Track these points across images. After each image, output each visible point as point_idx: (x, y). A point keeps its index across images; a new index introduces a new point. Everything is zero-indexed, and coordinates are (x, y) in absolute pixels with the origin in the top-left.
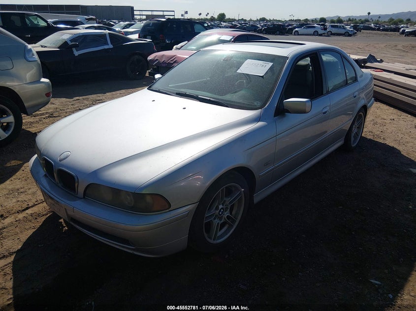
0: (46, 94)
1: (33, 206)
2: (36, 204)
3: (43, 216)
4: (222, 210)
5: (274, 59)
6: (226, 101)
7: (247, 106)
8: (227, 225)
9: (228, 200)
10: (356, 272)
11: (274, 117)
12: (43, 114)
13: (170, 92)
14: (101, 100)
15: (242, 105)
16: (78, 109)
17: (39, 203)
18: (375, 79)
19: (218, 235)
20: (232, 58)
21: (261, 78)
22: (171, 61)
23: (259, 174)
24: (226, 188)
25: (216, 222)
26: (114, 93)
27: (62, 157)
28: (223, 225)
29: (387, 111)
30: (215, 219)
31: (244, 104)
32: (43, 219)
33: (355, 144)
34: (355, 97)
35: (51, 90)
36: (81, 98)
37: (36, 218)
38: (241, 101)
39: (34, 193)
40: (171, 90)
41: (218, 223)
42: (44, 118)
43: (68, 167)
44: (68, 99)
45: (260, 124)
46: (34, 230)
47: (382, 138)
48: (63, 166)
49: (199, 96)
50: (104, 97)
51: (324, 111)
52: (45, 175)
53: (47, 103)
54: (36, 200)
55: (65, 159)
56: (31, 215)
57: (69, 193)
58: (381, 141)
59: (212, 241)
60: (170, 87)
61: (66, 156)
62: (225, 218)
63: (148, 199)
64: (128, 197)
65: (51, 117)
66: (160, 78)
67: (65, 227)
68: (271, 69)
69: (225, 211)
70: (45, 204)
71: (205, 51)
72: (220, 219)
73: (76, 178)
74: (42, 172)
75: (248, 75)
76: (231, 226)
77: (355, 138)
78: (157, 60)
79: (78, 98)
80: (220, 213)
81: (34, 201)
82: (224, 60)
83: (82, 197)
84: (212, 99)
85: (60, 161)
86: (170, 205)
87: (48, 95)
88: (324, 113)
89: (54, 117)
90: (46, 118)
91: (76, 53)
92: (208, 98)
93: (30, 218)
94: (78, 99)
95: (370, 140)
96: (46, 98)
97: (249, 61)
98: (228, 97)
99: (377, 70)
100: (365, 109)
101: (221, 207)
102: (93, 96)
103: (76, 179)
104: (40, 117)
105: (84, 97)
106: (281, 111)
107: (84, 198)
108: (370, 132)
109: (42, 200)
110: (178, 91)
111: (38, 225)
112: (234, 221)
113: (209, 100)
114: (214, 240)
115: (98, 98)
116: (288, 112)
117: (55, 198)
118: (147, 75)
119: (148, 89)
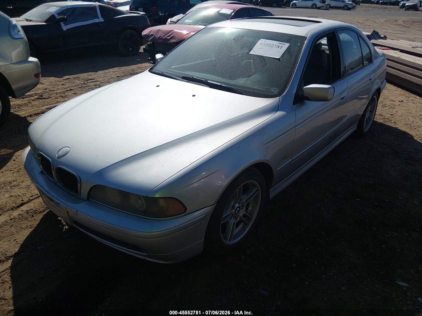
0: (35, 75)
1: (29, 202)
2: (32, 200)
3: (40, 213)
4: (238, 209)
5: (291, 39)
6: (238, 86)
7: (263, 93)
8: (243, 223)
9: (244, 198)
10: (381, 273)
11: (293, 105)
12: (31, 96)
13: (175, 75)
14: (93, 79)
15: (257, 92)
16: (69, 89)
17: (35, 199)
18: (388, 59)
19: (234, 234)
20: (243, 37)
21: (277, 60)
22: (168, 36)
23: (277, 168)
24: (243, 186)
25: (233, 221)
26: (106, 71)
27: (61, 153)
28: (238, 224)
29: (394, 91)
30: (230, 219)
31: (259, 90)
32: (41, 216)
33: (367, 129)
34: (370, 80)
35: (40, 71)
36: (71, 77)
37: (33, 216)
38: (256, 87)
39: (28, 187)
40: (177, 73)
41: (234, 223)
42: (34, 100)
43: (68, 166)
44: (57, 79)
45: (279, 114)
46: (31, 230)
47: (393, 122)
48: (62, 164)
49: (209, 81)
50: (96, 76)
51: (342, 97)
52: (42, 172)
53: (36, 85)
54: (30, 195)
55: (64, 156)
56: (27, 212)
57: (70, 194)
58: (393, 125)
59: (228, 242)
60: (172, 69)
61: (64, 153)
62: (240, 217)
63: (162, 202)
64: (139, 201)
65: (40, 99)
66: (161, 59)
67: (65, 226)
68: (288, 50)
69: (242, 209)
70: (41, 199)
71: (211, 28)
72: (236, 218)
73: (78, 178)
74: (38, 168)
75: (262, 57)
76: (246, 225)
77: (368, 123)
78: (152, 35)
79: (68, 77)
80: (237, 212)
81: (29, 195)
82: (234, 39)
83: (86, 198)
84: (223, 85)
85: (59, 157)
86: (186, 209)
87: (37, 76)
88: (342, 99)
89: (44, 98)
90: (36, 99)
91: (65, 28)
92: (219, 84)
93: (27, 215)
94: (68, 79)
95: (381, 124)
96: (35, 80)
97: (262, 41)
98: (241, 82)
99: (384, 48)
100: (379, 91)
101: (237, 205)
102: (84, 74)
103: (79, 181)
104: (29, 99)
105: (75, 76)
106: (300, 99)
107: (88, 199)
108: (380, 115)
109: (37, 194)
110: (185, 74)
111: (36, 223)
112: (249, 219)
113: (221, 86)
114: (230, 240)
115: (90, 77)
116: (308, 99)
117: (55, 199)
118: (141, 50)
119: (149, 71)
